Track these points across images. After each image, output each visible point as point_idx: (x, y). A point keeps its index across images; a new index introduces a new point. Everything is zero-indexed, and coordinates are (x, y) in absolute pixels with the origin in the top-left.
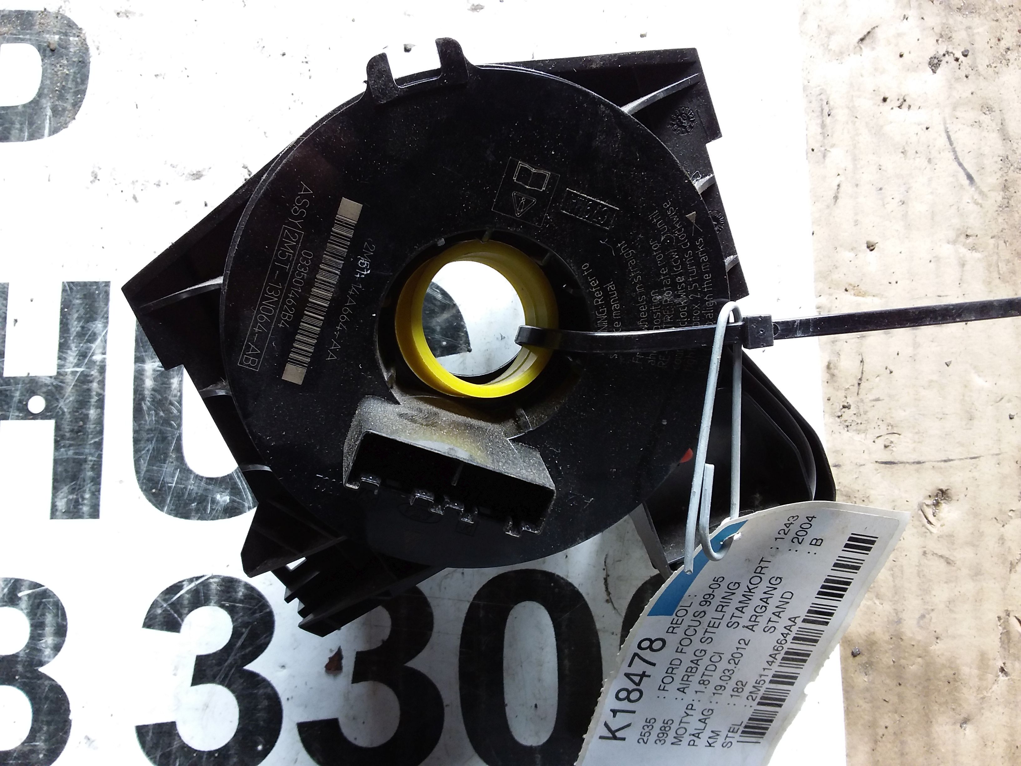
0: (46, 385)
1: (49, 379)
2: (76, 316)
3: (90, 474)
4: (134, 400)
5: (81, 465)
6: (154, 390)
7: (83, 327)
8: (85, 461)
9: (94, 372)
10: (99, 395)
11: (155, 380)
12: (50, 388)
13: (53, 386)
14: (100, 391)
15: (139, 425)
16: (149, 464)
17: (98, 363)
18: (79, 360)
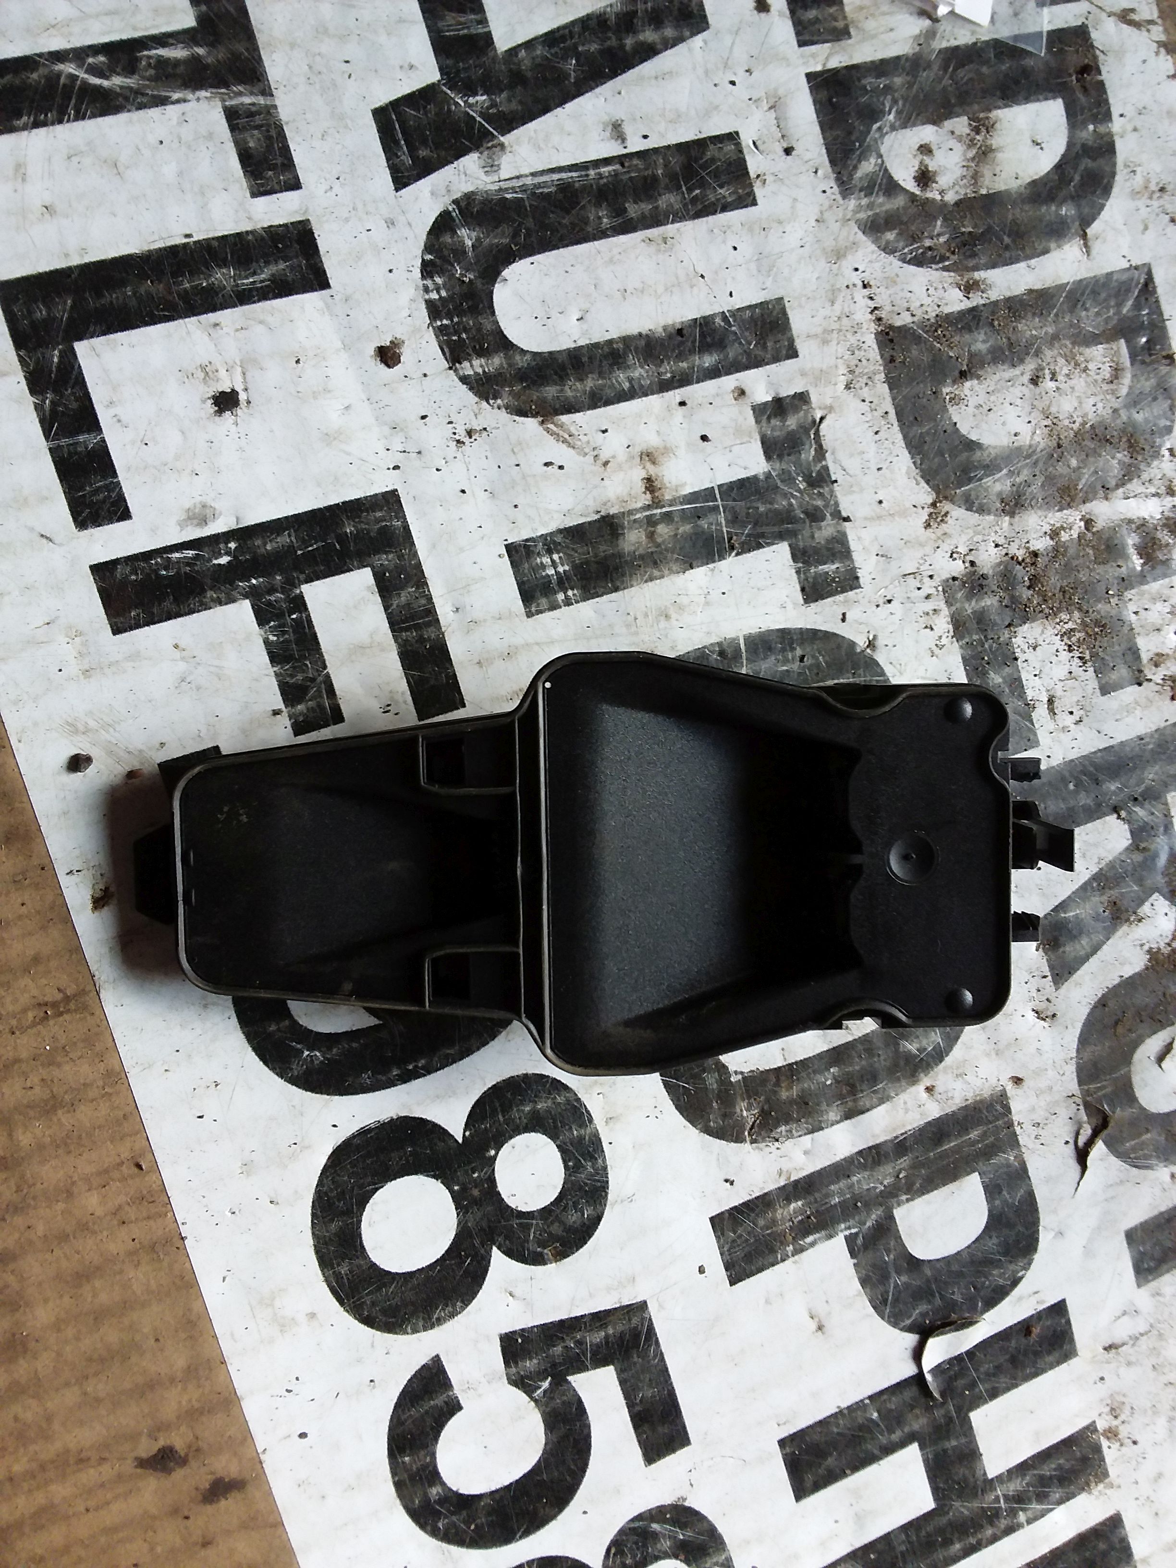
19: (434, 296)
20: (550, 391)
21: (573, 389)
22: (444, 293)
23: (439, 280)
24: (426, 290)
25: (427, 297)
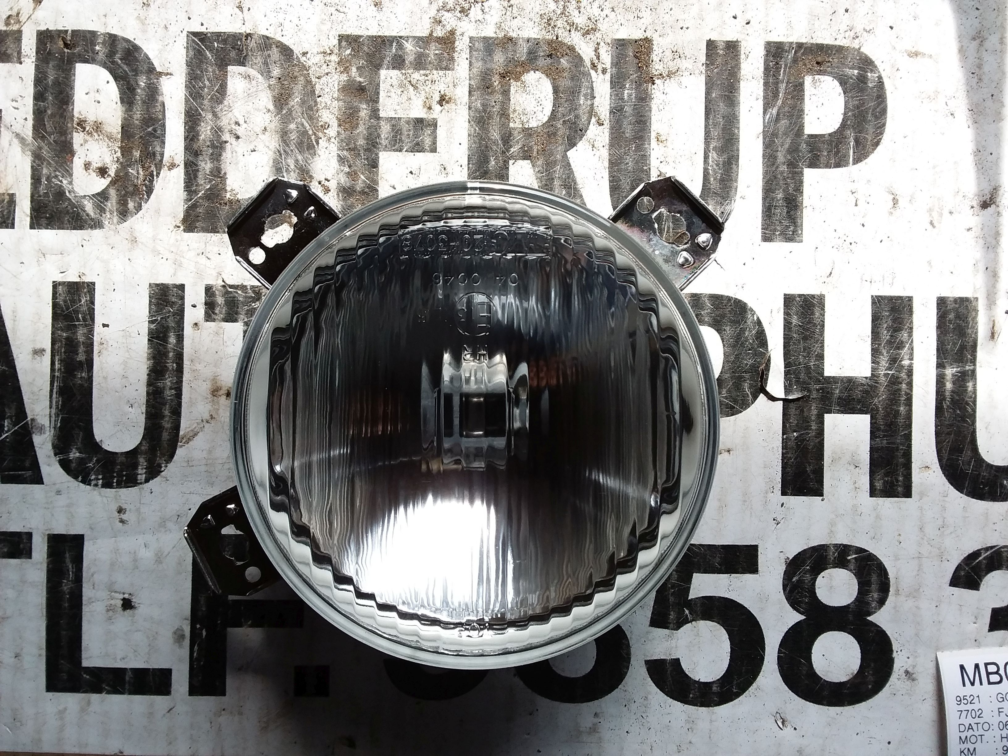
0: (862, 385)
1: (864, 379)
2: (885, 326)
3: (901, 460)
4: (936, 399)
5: (894, 453)
6: (953, 391)
7: (891, 336)
8: (897, 449)
9: (903, 375)
10: (907, 394)
11: (954, 383)
12: (865, 387)
13: (868, 385)
14: (907, 391)
15: (940, 421)
16: (949, 454)
17: (906, 367)
18: (890, 364)
19: (100, 482)
20: (165, 436)
21: (167, 424)
22: (100, 477)
23: (93, 477)
24: (96, 485)
25: (100, 486)
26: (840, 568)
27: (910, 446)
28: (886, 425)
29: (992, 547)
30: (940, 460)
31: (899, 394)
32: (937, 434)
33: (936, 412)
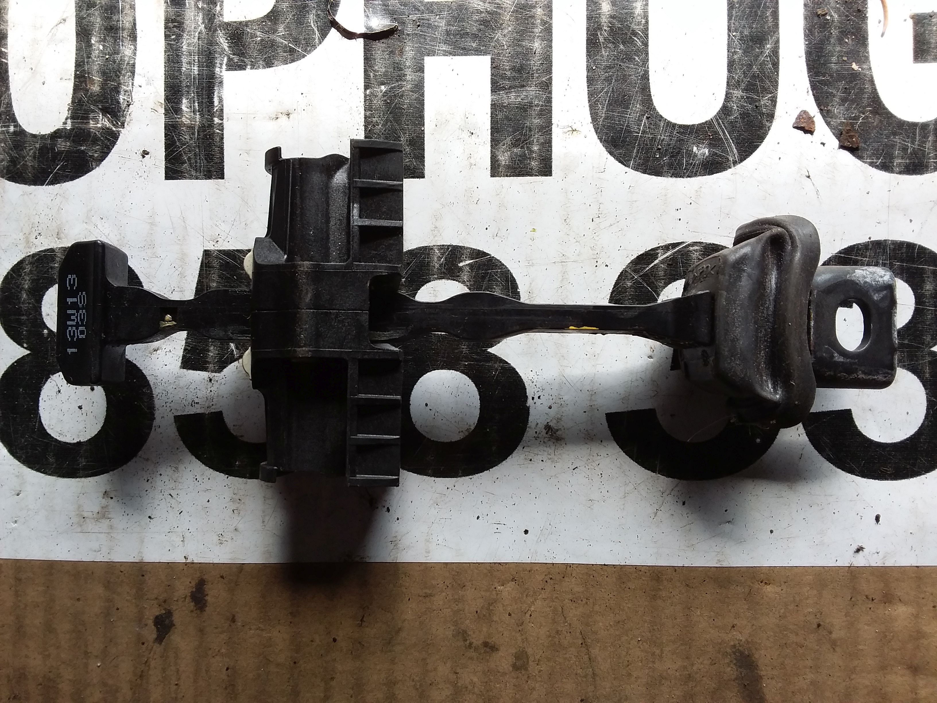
26: (448, 279)
27: (549, 100)
28: (513, 69)
29: (675, 245)
30: (594, 119)
31: (533, 24)
32: (590, 81)
33: (587, 48)
